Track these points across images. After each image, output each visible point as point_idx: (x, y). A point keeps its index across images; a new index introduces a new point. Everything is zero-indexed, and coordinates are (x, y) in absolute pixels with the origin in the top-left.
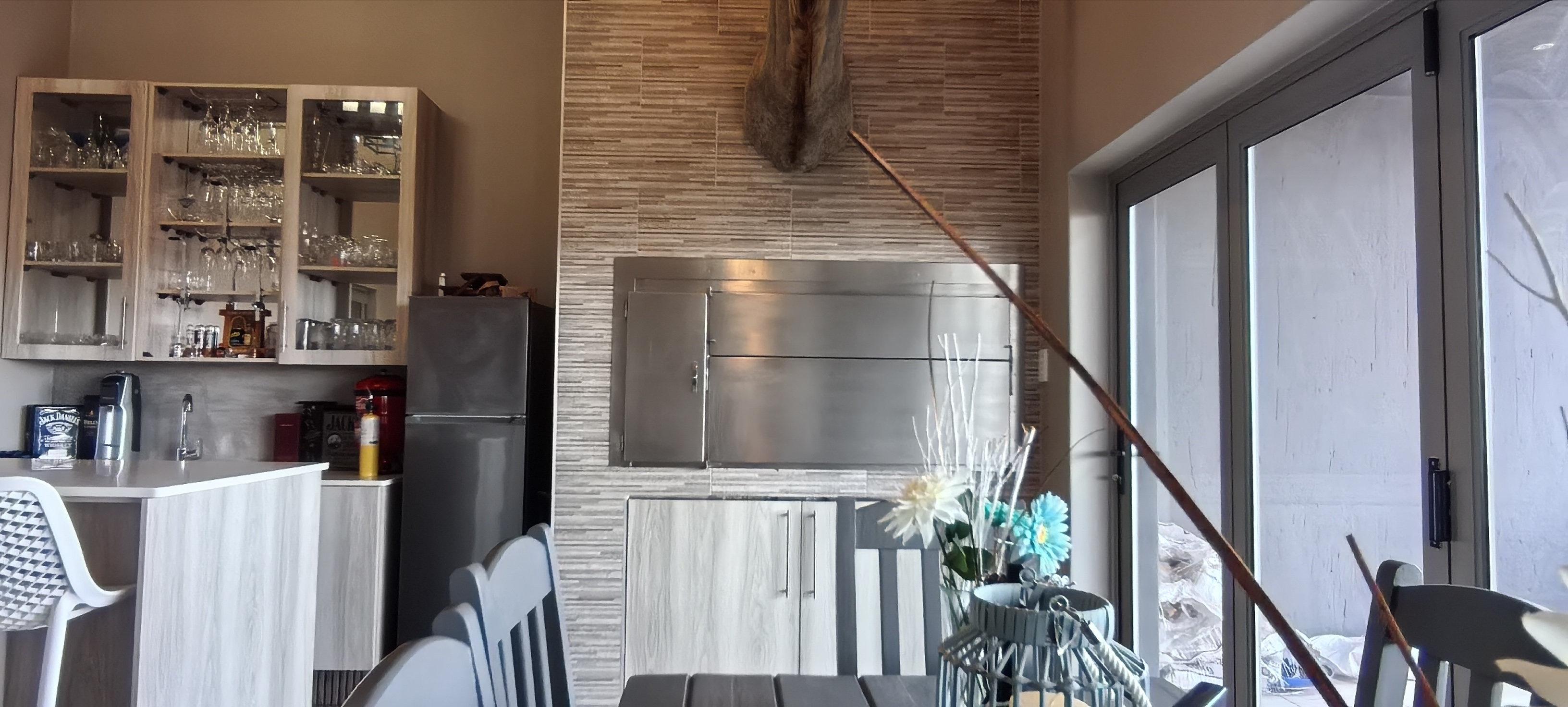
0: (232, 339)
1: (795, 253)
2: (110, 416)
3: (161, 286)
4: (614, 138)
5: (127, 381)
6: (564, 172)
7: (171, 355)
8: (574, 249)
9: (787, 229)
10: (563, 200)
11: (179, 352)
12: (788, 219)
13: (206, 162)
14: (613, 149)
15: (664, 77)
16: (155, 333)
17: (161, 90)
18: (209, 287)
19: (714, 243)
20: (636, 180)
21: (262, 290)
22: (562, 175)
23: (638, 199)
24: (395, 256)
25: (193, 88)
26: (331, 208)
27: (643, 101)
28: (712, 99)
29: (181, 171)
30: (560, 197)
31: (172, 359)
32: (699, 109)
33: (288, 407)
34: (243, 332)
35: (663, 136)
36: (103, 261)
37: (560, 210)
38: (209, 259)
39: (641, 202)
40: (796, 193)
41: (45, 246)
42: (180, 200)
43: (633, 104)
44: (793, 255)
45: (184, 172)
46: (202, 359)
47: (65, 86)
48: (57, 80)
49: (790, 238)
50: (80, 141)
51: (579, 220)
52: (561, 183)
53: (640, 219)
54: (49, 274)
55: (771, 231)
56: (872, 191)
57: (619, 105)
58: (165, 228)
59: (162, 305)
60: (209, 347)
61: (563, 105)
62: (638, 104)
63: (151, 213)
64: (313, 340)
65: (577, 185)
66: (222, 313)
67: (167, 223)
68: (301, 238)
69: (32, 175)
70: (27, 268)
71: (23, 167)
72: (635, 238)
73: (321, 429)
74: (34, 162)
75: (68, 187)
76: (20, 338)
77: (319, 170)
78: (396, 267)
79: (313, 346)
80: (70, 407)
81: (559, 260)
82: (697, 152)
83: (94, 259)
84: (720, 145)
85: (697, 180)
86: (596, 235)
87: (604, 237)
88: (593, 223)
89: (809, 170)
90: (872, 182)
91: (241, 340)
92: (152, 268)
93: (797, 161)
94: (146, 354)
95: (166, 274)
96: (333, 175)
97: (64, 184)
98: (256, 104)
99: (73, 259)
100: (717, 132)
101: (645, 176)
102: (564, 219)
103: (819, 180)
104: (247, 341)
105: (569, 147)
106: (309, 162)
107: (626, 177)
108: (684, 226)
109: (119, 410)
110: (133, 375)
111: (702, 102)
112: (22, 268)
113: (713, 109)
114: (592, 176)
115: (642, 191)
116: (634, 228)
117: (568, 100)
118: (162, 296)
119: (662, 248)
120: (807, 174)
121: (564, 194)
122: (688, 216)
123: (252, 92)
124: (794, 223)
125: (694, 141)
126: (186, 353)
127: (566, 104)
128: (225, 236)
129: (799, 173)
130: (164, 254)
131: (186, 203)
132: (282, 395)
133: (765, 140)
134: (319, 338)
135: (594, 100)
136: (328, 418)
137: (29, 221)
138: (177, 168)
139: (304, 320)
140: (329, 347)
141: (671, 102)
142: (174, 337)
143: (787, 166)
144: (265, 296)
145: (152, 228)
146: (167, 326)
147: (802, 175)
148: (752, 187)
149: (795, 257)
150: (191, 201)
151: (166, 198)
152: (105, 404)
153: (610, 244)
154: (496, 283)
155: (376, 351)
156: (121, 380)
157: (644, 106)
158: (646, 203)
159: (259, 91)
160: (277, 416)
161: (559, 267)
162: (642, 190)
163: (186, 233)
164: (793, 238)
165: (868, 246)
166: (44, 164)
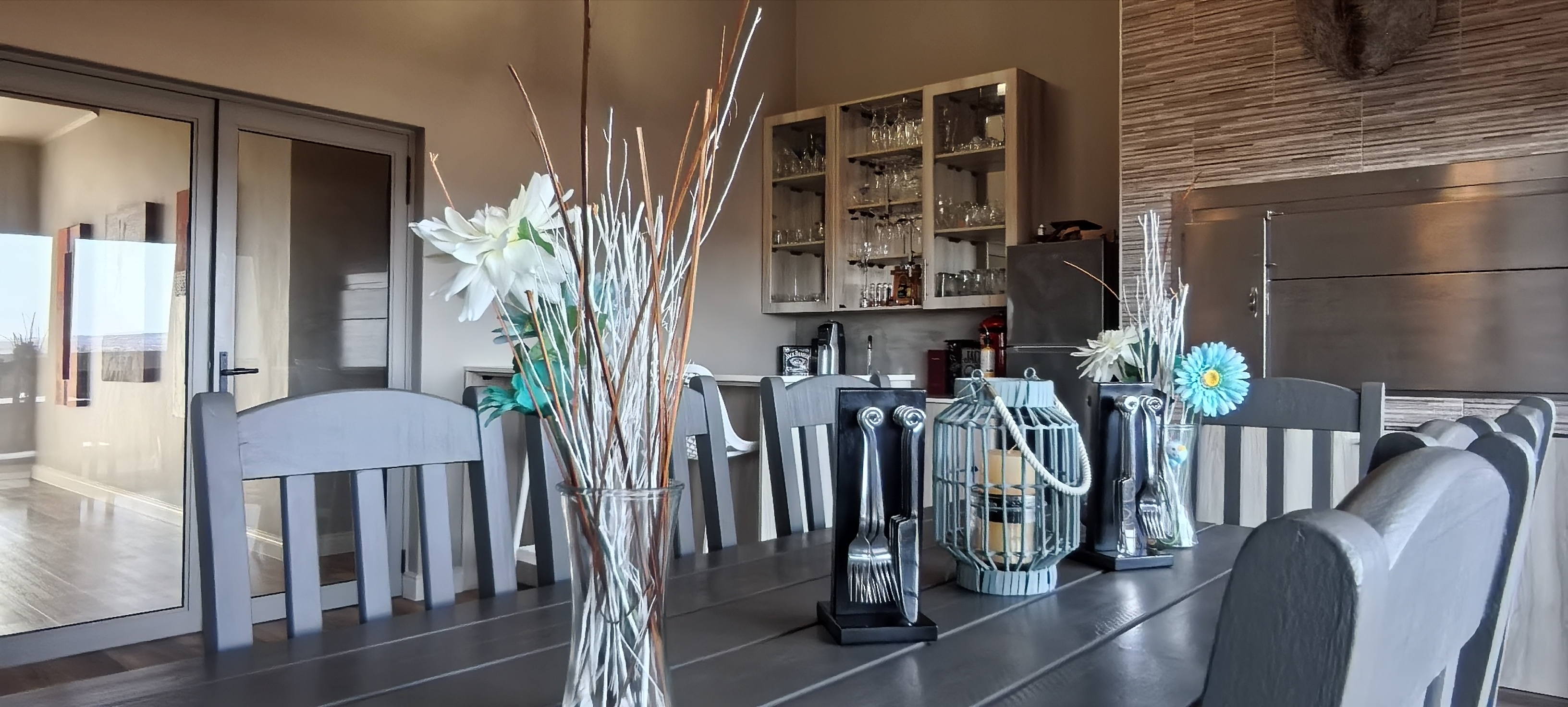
0: (899, 292)
1: (1366, 165)
2: (825, 352)
3: (851, 255)
4: (1168, 79)
5: (834, 326)
6: (1123, 120)
7: (861, 306)
8: (1134, 189)
9: (1357, 140)
10: (1124, 146)
11: (865, 305)
12: (1359, 129)
13: (874, 158)
14: (1168, 90)
15: (1217, 9)
16: (848, 290)
17: (845, 109)
18: (885, 252)
19: (1273, 166)
20: (1191, 115)
21: (913, 252)
22: (1122, 123)
23: (1193, 133)
24: (1003, 215)
25: (862, 103)
26: (966, 179)
27: (1197, 38)
28: (1267, 19)
29: (863, 167)
30: (1121, 143)
31: (862, 309)
32: (1254, 33)
33: (939, 345)
34: (906, 287)
35: (1216, 68)
36: (817, 240)
37: (1121, 154)
38: (879, 231)
39: (1197, 136)
40: (1366, 99)
41: (784, 233)
42: (860, 189)
43: (1186, 42)
44: (1365, 167)
45: (864, 168)
46: (880, 308)
47: (789, 118)
48: (784, 115)
49: (1361, 149)
50: (800, 156)
51: (1138, 162)
52: (1121, 131)
53: (1196, 153)
54: (789, 253)
55: (1338, 144)
56: (1464, 82)
57: (1172, 47)
58: (852, 211)
59: (853, 270)
60: (885, 300)
61: (1121, 57)
62: (1191, 42)
63: (842, 202)
64: (947, 289)
65: (1135, 129)
66: (892, 273)
67: (854, 208)
68: (937, 208)
69: (774, 184)
70: (774, 250)
71: (769, 180)
72: (1192, 171)
73: (960, 362)
74: (775, 175)
75: (799, 190)
76: (772, 299)
77: (949, 151)
78: (1004, 223)
79: (948, 294)
80: (806, 347)
81: (1121, 202)
82: (1254, 77)
83: (810, 240)
84: (1278, 65)
85: (1255, 104)
86: (1153, 173)
87: (1161, 175)
88: (1150, 164)
89: (1382, 72)
90: (1465, 72)
91: (904, 292)
92: (844, 243)
93: (1362, 66)
94: (841, 306)
95: (855, 246)
96: (960, 153)
97: (797, 187)
98: (904, 107)
99: (799, 241)
100: (1275, 53)
101: (1199, 110)
102: (1125, 163)
103: (1395, 81)
104: (909, 294)
105: (1127, 96)
106: (941, 145)
107: (1181, 114)
108: (1240, 154)
109: (830, 348)
110: (838, 323)
111: (1256, 25)
112: (771, 250)
113: (1269, 30)
114: (1148, 119)
115: (1197, 126)
116: (1190, 162)
117: (1127, 52)
118: (852, 263)
119: (1219, 177)
120: (1381, 77)
121: (1125, 140)
122: (1248, 142)
123: (899, 97)
124: (1366, 132)
125: (1249, 66)
126: (870, 305)
127: (1124, 57)
128: (887, 213)
129: (1367, 78)
130: (852, 232)
131: (864, 191)
132: (934, 335)
133: (1323, 50)
134: (952, 288)
135: (1149, 47)
136: (965, 352)
137: (774, 217)
138: (859, 166)
139: (941, 274)
140: (959, 294)
141: (1223, 32)
142: (862, 294)
143: (1352, 73)
144: (915, 257)
145: (842, 213)
146: (856, 285)
147: (1374, 79)
148: (1315, 102)
149: (1367, 169)
150: (867, 188)
151: (852, 189)
152: (821, 345)
153: (1168, 181)
154: (1077, 228)
155: (992, 296)
156: (830, 326)
157: (1198, 42)
158: (1201, 136)
159: (904, 95)
160: (930, 351)
161: (1121, 207)
162: (1197, 124)
163: (866, 213)
164: (1365, 149)
165: (1461, 145)
166: (781, 176)
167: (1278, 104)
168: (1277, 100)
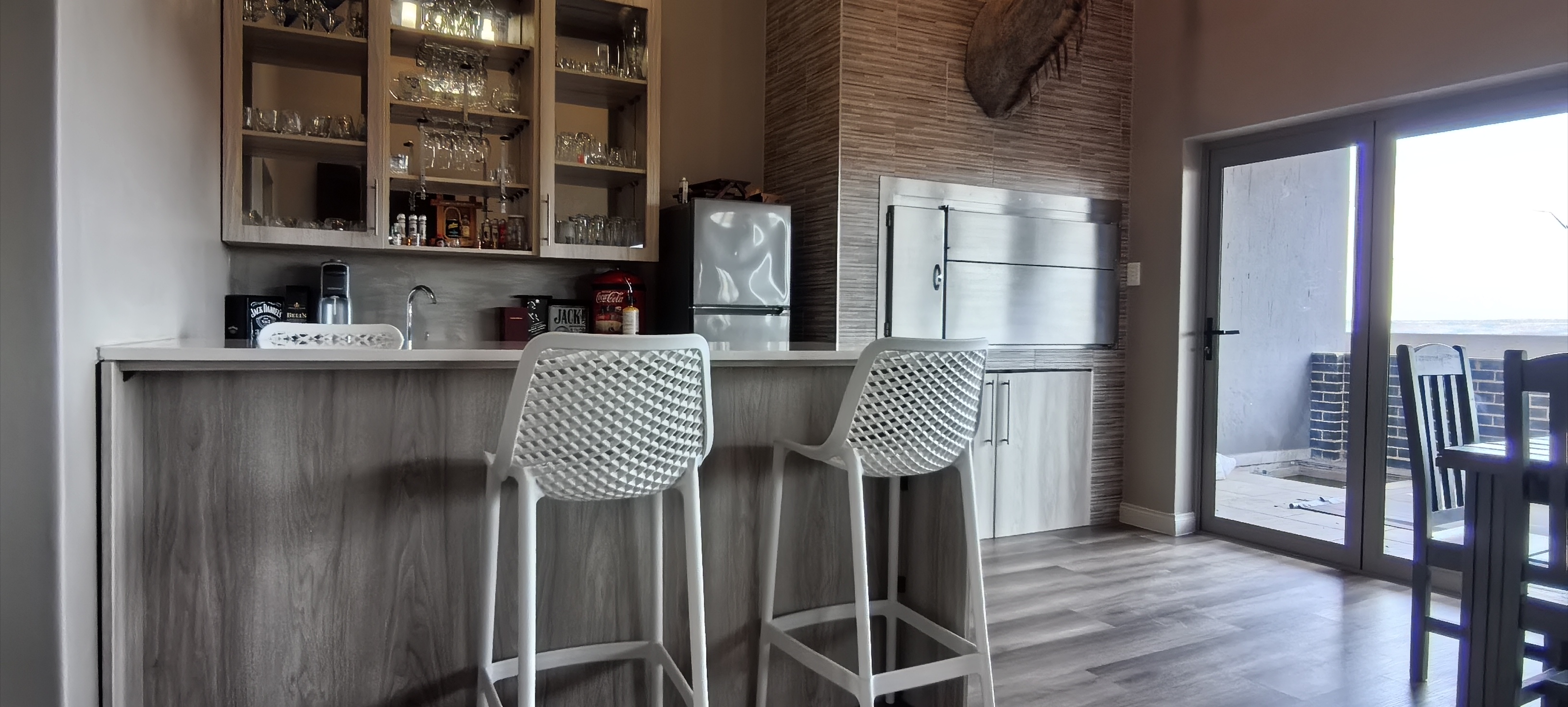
0: (448, 230)
1: (995, 182)
4: (878, 74)
6: (843, 98)
8: (850, 165)
9: (990, 163)
10: (843, 123)
12: (991, 155)
14: (878, 83)
15: (912, 26)
19: (946, 169)
20: (894, 111)
22: (842, 101)
23: (895, 127)
24: (644, 158)
27: (899, 45)
28: (944, 50)
30: (841, 120)
32: (935, 57)
34: (459, 224)
35: (912, 76)
37: (840, 130)
39: (897, 131)
40: (996, 134)
43: (891, 46)
51: (854, 141)
52: (841, 107)
53: (897, 145)
55: (980, 163)
56: (1041, 138)
57: (882, 45)
61: (841, 38)
62: (895, 47)
65: (852, 110)
71: (237, 20)
72: (893, 160)
73: (547, 323)
76: (243, 218)
78: (645, 169)
81: (840, 175)
82: (934, 93)
84: (949, 89)
85: (935, 117)
86: (864, 155)
87: (872, 158)
88: (862, 145)
90: (1041, 132)
91: (459, 231)
100: (948, 79)
101: (900, 108)
102: (843, 139)
103: (1010, 127)
105: (846, 76)
107: (887, 108)
108: (926, 154)
111: (938, 52)
112: (241, 137)
113: (944, 59)
114: (863, 104)
115: (897, 121)
116: (892, 152)
117: (845, 35)
119: (912, 170)
120: (1004, 121)
121: (843, 117)
122: (929, 146)
124: (995, 158)
125: (932, 83)
127: (844, 38)
129: (996, 119)
131: (414, 83)
135: (864, 38)
136: (554, 311)
141: (917, 48)
143: (998, 114)
147: (1001, 121)
148: (969, 126)
152: (328, 294)
153: (876, 164)
156: (344, 269)
157: (899, 49)
158: (900, 131)
160: (500, 309)
161: (840, 180)
164: (994, 170)
167: (949, 121)
168: (948, 118)
